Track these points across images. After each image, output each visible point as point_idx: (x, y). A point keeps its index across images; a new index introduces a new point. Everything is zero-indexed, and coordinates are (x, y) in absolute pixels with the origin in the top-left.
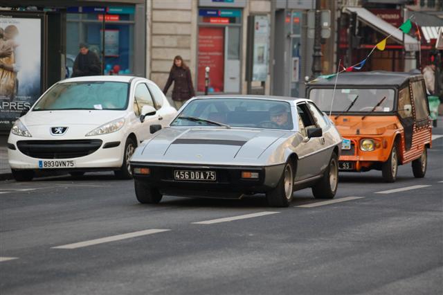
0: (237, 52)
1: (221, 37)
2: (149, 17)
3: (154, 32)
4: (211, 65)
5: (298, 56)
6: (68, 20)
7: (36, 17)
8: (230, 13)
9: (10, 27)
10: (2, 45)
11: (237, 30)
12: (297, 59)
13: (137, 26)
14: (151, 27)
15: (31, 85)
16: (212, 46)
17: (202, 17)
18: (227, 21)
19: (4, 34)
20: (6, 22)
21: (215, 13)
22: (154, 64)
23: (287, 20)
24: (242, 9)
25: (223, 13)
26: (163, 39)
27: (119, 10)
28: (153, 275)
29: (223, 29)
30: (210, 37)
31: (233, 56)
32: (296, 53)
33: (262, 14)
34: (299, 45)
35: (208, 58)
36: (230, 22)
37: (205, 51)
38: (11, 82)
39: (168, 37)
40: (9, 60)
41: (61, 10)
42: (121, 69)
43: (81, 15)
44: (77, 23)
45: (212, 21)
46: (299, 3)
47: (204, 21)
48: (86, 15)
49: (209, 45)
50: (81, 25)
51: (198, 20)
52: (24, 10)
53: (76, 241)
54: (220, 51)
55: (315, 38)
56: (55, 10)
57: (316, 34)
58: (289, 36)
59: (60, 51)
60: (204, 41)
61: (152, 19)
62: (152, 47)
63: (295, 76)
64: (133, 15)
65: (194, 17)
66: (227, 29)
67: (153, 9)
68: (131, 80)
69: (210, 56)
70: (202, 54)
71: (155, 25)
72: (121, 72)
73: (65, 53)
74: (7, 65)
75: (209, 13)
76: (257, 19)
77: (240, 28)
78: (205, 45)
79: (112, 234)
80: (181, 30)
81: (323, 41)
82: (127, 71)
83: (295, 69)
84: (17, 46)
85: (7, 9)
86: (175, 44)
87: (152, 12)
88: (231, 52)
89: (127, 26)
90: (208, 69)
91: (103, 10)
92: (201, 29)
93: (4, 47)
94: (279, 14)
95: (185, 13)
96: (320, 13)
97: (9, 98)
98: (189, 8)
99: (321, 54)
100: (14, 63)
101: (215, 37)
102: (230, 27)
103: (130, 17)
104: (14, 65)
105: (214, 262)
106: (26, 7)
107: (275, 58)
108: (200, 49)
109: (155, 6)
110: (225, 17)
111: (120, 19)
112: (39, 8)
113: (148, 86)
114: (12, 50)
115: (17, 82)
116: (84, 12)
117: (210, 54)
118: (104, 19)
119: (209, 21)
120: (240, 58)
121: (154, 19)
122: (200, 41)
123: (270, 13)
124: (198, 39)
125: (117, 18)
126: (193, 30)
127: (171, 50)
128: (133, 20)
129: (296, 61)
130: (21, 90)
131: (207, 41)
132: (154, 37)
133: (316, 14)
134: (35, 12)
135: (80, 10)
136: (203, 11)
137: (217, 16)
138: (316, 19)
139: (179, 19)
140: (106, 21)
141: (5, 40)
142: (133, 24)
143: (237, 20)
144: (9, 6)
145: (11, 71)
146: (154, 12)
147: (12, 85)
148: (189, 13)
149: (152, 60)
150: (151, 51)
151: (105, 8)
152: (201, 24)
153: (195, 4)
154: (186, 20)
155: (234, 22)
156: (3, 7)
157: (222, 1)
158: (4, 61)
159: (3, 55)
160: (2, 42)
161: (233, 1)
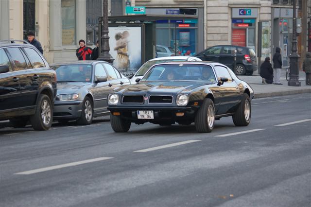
0: (253, 41)
1: (244, 34)
2: (205, 25)
3: (208, 32)
5: (287, 43)
7: (139, 26)
8: (249, 21)
9: (125, 32)
11: (253, 30)
12: (286, 44)
13: (199, 29)
14: (207, 30)
15: (137, 63)
16: (240, 39)
17: (234, 24)
18: (247, 25)
19: (122, 36)
20: (122, 30)
21: (241, 21)
23: (280, 24)
24: (255, 18)
25: (245, 21)
26: (213, 36)
27: (190, 21)
29: (246, 29)
30: (238, 34)
31: (251, 44)
32: (285, 42)
33: (266, 21)
34: (287, 37)
36: (249, 26)
37: (236, 42)
38: (126, 62)
39: (216, 35)
40: (125, 50)
42: (191, 53)
43: (169, 24)
44: (168, 29)
45: (239, 25)
46: (287, 15)
47: (235, 26)
48: (172, 24)
49: (238, 39)
50: (169, 29)
51: (232, 25)
52: (133, 22)
53: (148, 148)
54: (244, 42)
55: (293, 33)
56: (150, 22)
57: (293, 31)
58: (281, 32)
59: (152, 44)
60: (235, 36)
61: (207, 25)
62: (207, 40)
63: (285, 54)
64: (197, 24)
65: (229, 23)
66: (247, 29)
67: (207, 20)
68: (188, 58)
70: (234, 43)
71: (208, 28)
72: (191, 54)
74: (124, 52)
75: (237, 21)
76: (264, 24)
77: (255, 29)
78: (236, 39)
79: (168, 144)
80: (222, 30)
81: (298, 35)
82: (194, 54)
83: (285, 50)
84: (129, 42)
85: (124, 22)
86: (219, 38)
88: (250, 42)
89: (194, 30)
90: (236, 51)
92: (234, 30)
93: (122, 43)
94: (276, 21)
95: (224, 22)
96: (296, 19)
97: (125, 70)
98: (227, 19)
99: (297, 41)
100: (127, 51)
101: (241, 34)
102: (249, 28)
103: (195, 25)
104: (127, 52)
107: (274, 44)
109: (208, 19)
110: (246, 23)
111: (190, 26)
112: (141, 22)
114: (126, 44)
115: (129, 61)
117: (239, 43)
119: (238, 26)
120: (255, 45)
121: (208, 26)
122: (233, 37)
123: (271, 20)
124: (232, 35)
125: (188, 26)
126: (229, 31)
128: (197, 26)
129: (285, 46)
130: (131, 66)
131: (237, 36)
133: (293, 20)
134: (139, 24)
135: (169, 22)
136: (234, 21)
137: (242, 23)
138: (293, 23)
139: (221, 25)
142: (197, 29)
143: (253, 24)
145: (126, 55)
146: (208, 22)
147: (126, 63)
148: (227, 22)
150: (207, 42)
151: (182, 21)
152: (233, 27)
153: (230, 17)
154: (225, 25)
155: (251, 26)
156: (122, 21)
157: (244, 14)
158: (122, 50)
159: (121, 47)
160: (121, 40)
161: (250, 15)
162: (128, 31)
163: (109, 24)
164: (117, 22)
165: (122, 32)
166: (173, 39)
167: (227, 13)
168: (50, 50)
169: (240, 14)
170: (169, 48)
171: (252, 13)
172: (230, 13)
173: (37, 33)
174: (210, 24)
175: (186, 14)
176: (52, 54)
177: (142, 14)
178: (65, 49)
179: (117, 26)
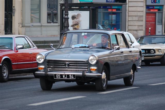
0: (160, 22)
1: (155, 17)
2: (127, 10)
3: (129, 15)
4: (151, 27)
6: (99, 11)
7: (88, 10)
8: (158, 7)
10: (75, 21)
13: (123, 13)
14: (128, 13)
16: (151, 20)
17: (147, 9)
18: (157, 10)
19: (76, 17)
20: (77, 12)
21: (152, 7)
22: (129, 27)
25: (155, 7)
27: (116, 7)
28: (135, 103)
29: (155, 13)
30: (150, 17)
31: (160, 24)
35: (150, 24)
37: (148, 22)
39: (134, 17)
40: (78, 26)
41: (96, 8)
42: (117, 29)
43: (102, 9)
44: (101, 12)
45: (151, 10)
47: (148, 11)
48: (104, 9)
49: (150, 20)
51: (146, 10)
52: (83, 8)
54: (154, 22)
56: (94, 8)
59: (96, 23)
60: (148, 18)
61: (128, 10)
62: (128, 21)
64: (121, 9)
65: (144, 9)
66: (157, 13)
67: (129, 7)
69: (151, 24)
70: (147, 23)
71: (129, 12)
73: (98, 23)
75: (150, 7)
77: (162, 13)
78: (149, 20)
80: (139, 14)
82: (119, 30)
85: (77, 8)
86: (137, 19)
87: (128, 8)
88: (158, 22)
89: (119, 13)
90: (150, 28)
91: (110, 7)
92: (147, 14)
93: (76, 22)
98: (143, 6)
100: (80, 27)
101: (152, 17)
102: (158, 13)
103: (120, 10)
105: (157, 99)
106: (84, 7)
108: (146, 21)
109: (130, 6)
111: (116, 10)
112: (88, 7)
113: (129, 35)
114: (79, 22)
116: (103, 8)
117: (150, 23)
118: (112, 11)
119: (150, 11)
120: (162, 24)
121: (129, 10)
122: (147, 18)
124: (146, 17)
125: (115, 10)
126: (144, 14)
127: (136, 21)
128: (121, 11)
131: (149, 18)
132: (129, 17)
136: (148, 7)
137: (153, 9)
139: (139, 10)
140: (113, 11)
141: (76, 19)
142: (121, 12)
143: (161, 10)
144: (78, 7)
146: (129, 8)
148: (142, 8)
149: (128, 25)
150: (128, 22)
151: (111, 7)
152: (147, 12)
153: (145, 4)
154: (141, 10)
155: (160, 11)
156: (76, 7)
157: (155, 3)
158: (76, 27)
159: (76, 25)
160: (75, 20)
161: (159, 3)
162: (80, 13)
163: (69, 9)
164: (72, 8)
165: (76, 14)
166: (104, 19)
167: (143, 2)
168: (22, 26)
169: (152, 3)
170: (102, 26)
171: (160, 2)
172: (145, 1)
173: (14, 14)
174: (131, 9)
175: (119, 2)
176: (24, 29)
177: (90, 2)
178: (33, 26)
179: (73, 10)
